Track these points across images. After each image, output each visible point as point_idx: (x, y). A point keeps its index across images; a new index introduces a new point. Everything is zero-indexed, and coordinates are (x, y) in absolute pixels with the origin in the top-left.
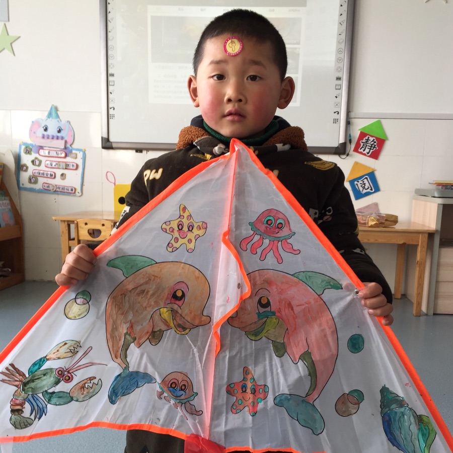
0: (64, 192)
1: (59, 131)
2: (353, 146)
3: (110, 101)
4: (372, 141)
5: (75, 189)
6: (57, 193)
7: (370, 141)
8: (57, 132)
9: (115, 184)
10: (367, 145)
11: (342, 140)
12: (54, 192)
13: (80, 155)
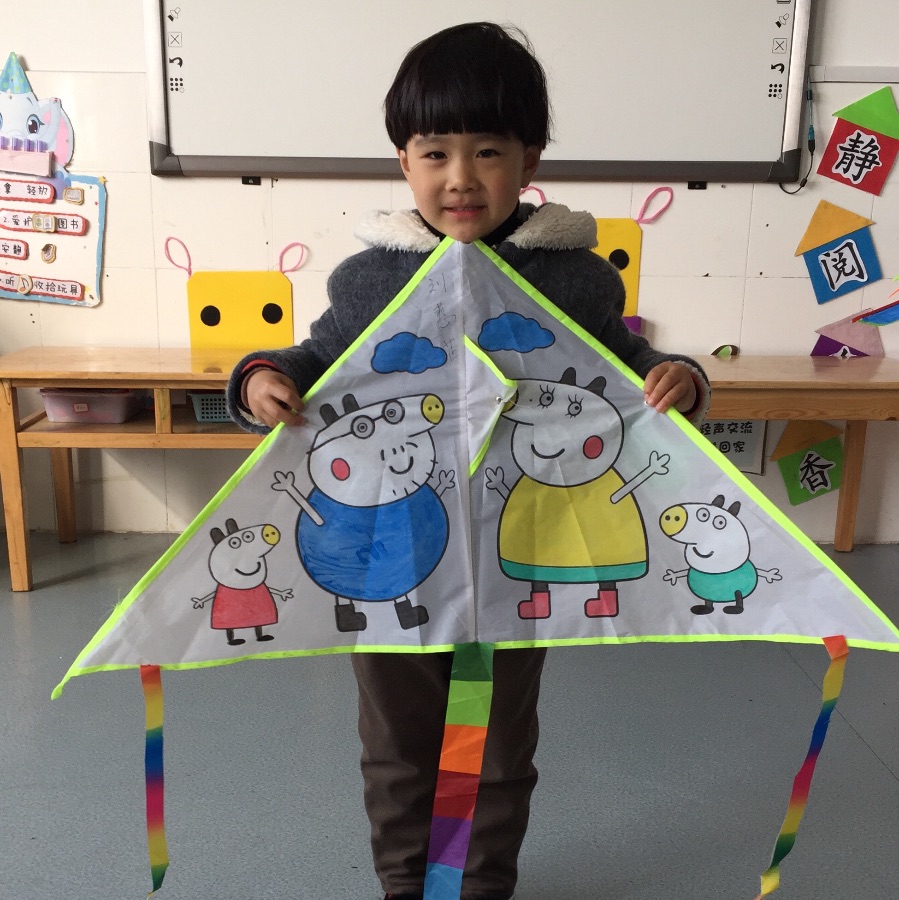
0: (54, 296)
1: (33, 128)
2: (818, 159)
3: (169, 39)
4: (869, 145)
5: (83, 288)
6: (33, 297)
7: (862, 146)
8: (27, 130)
9: (190, 273)
10: (853, 156)
11: (790, 144)
12: (26, 295)
13: (92, 194)
